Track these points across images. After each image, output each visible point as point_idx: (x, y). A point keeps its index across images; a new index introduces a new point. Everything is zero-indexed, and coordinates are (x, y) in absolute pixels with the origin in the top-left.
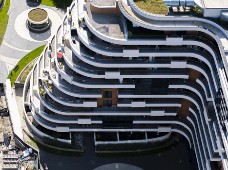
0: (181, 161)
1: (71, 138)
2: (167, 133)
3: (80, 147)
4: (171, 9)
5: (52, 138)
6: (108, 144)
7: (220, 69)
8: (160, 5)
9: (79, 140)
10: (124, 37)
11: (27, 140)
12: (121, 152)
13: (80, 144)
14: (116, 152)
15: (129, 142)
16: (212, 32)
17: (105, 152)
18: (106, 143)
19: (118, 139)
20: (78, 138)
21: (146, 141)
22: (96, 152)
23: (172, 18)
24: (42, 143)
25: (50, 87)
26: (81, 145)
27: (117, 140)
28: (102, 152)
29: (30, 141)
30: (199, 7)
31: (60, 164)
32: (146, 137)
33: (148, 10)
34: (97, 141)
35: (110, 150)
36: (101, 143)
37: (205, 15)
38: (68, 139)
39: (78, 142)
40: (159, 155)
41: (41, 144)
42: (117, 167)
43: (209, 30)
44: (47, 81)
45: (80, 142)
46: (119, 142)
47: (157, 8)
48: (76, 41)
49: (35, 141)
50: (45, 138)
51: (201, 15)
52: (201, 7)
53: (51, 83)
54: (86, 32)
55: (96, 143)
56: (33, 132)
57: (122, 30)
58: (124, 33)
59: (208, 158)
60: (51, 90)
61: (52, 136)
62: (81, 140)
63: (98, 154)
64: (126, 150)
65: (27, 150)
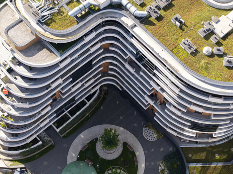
0: (118, 102)
1: (39, 140)
2: (97, 90)
3: (49, 141)
4: (77, 17)
5: (28, 149)
6: (67, 125)
7: (132, 39)
8: (67, 18)
9: (44, 137)
10: (56, 56)
11: (9, 164)
12: (77, 124)
13: (47, 138)
14: (74, 126)
15: (78, 113)
16: (113, 17)
17: (67, 132)
18: (65, 125)
19: (70, 116)
20: (43, 136)
21: (88, 104)
22: (62, 136)
23: (82, 23)
24: (22, 158)
25: (10, 119)
26: (49, 139)
27: (70, 118)
28: (65, 133)
29: (12, 163)
30: (95, 6)
31: (45, 163)
32: (87, 102)
33: (62, 27)
34: (57, 129)
35: (71, 128)
36: (61, 128)
37: (101, 8)
38: (38, 142)
39: (45, 139)
40: (102, 108)
41: (21, 160)
42: (82, 136)
43: (111, 17)
44: (3, 115)
45: (46, 138)
46: (72, 118)
47: (66, 21)
48: (17, 77)
49: (16, 161)
50: (21, 153)
51: (99, 10)
52: (97, 4)
53: (7, 115)
54: (22, 67)
55: (58, 130)
56: (9, 155)
57: (51, 51)
58: (54, 53)
59: (145, 93)
60: (12, 120)
61: (26, 148)
62: (46, 135)
63: (64, 137)
64: (80, 120)
65: (16, 172)
